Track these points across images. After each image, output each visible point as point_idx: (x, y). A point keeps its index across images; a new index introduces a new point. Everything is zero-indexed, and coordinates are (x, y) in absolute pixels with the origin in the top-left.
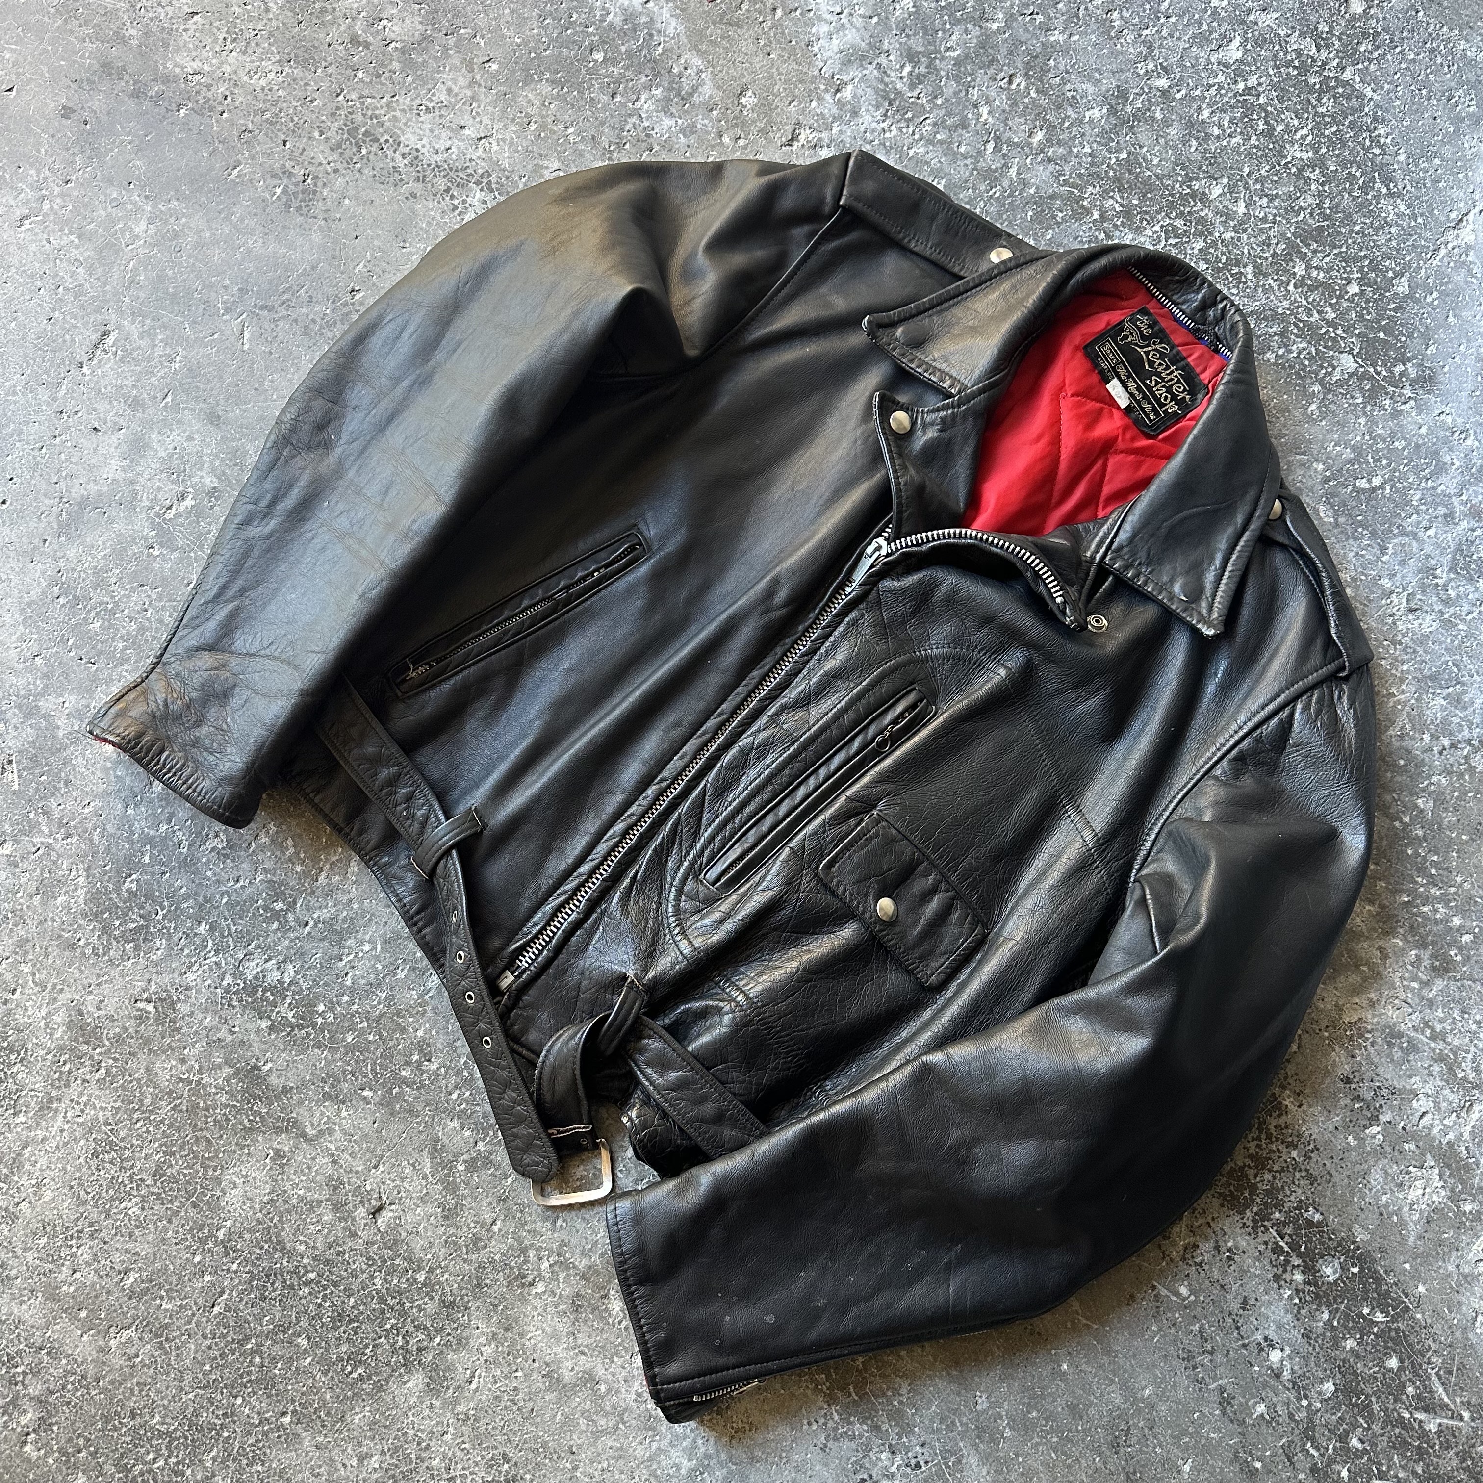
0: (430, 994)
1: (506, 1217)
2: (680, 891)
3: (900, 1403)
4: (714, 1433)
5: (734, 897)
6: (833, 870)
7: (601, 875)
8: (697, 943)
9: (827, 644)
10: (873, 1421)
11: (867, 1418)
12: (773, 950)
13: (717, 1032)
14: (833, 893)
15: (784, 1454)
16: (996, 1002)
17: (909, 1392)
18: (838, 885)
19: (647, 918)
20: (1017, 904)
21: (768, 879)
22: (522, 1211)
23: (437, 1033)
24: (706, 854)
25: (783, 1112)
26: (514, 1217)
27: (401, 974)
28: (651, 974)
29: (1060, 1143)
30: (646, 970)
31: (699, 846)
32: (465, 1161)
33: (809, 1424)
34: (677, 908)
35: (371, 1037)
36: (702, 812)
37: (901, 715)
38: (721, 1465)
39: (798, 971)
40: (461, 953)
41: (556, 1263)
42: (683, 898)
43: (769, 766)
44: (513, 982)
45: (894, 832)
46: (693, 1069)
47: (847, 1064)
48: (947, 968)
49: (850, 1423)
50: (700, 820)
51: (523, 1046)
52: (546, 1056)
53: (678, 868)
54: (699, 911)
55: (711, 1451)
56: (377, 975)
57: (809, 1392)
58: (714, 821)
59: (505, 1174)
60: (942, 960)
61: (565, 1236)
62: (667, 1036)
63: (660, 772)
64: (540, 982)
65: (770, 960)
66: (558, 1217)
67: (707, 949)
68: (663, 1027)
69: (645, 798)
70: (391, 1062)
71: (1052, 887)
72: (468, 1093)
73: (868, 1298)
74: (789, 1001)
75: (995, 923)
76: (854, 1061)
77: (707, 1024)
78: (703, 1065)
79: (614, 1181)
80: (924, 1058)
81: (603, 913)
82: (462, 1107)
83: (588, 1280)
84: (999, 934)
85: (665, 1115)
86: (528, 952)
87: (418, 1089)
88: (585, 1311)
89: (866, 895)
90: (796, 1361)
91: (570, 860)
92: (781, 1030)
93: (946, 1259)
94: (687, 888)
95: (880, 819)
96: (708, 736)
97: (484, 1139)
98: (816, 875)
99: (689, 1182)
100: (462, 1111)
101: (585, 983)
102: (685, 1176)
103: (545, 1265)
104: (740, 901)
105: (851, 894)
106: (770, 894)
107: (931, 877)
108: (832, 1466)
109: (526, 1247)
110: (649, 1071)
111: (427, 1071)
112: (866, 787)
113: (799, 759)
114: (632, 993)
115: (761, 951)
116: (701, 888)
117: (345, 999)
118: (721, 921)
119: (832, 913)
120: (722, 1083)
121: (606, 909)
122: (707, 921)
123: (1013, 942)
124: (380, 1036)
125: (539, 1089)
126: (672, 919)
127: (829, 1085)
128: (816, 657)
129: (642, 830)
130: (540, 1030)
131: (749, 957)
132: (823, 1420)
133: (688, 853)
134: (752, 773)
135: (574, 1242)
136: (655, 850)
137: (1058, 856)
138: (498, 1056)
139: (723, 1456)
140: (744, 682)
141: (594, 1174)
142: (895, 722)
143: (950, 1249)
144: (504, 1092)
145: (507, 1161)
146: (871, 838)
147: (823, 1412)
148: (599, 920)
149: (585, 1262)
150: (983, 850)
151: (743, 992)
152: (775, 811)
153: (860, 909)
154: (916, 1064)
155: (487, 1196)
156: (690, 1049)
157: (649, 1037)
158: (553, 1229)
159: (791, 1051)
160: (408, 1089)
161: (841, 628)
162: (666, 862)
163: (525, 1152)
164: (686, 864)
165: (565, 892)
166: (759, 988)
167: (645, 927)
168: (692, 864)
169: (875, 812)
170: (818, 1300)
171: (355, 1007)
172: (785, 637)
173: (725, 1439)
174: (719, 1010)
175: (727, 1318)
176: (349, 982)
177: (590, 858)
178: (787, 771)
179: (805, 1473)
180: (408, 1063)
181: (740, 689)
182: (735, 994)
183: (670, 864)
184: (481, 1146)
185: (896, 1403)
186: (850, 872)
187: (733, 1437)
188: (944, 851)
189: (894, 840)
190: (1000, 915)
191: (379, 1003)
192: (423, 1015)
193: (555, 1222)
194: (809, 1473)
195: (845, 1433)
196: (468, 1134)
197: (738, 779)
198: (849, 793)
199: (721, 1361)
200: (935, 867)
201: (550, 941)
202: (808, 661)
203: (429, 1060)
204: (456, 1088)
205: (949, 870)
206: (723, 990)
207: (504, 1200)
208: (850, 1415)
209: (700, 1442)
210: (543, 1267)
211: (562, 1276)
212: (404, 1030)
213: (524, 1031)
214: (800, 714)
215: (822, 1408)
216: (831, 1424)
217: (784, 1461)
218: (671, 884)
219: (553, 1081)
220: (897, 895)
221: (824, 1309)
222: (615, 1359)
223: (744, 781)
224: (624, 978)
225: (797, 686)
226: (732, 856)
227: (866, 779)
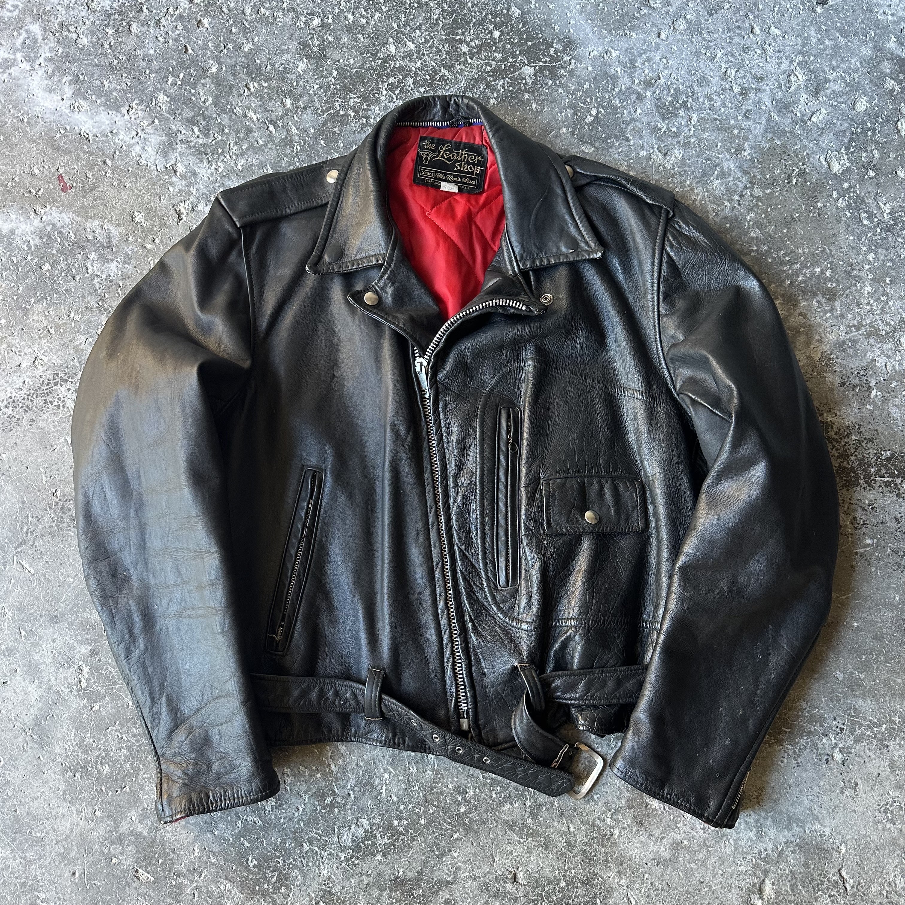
0: (436, 765)
1: (571, 820)
2: (497, 604)
3: (808, 712)
4: (750, 809)
5: (523, 583)
6: (552, 525)
7: (456, 634)
8: (529, 619)
9: (443, 429)
10: (805, 732)
11: (802, 733)
12: (564, 586)
13: (579, 648)
14: (563, 535)
15: (786, 786)
16: (678, 508)
17: (807, 704)
18: (561, 530)
19: (496, 632)
20: (641, 456)
21: (529, 559)
22: (575, 811)
23: (457, 777)
24: (490, 576)
25: (639, 649)
26: (574, 816)
27: (414, 771)
28: (525, 654)
29: (770, 541)
30: (520, 654)
31: (483, 575)
32: (529, 817)
33: (782, 762)
34: (503, 613)
35: (431, 811)
36: (469, 560)
37: (508, 427)
38: (766, 818)
39: (584, 585)
40: (435, 736)
41: (612, 815)
42: (502, 606)
43: (476, 509)
44: (469, 722)
45: (559, 481)
46: (586, 675)
47: (644, 600)
48: (641, 514)
49: (797, 743)
50: (472, 564)
51: (502, 744)
52: (518, 738)
53: (485, 595)
54: (515, 604)
55: (756, 817)
56: (404, 782)
57: (769, 749)
58: (478, 558)
59: (551, 803)
60: (635, 513)
61: (603, 800)
62: (560, 672)
63: (432, 562)
64: (480, 709)
65: (567, 592)
66: (592, 796)
67: (537, 617)
68: (553, 671)
69: (438, 580)
70: (452, 812)
71: (648, 434)
72: (498, 788)
73: (757, 688)
74: (594, 602)
75: (640, 473)
76: (644, 596)
77: (571, 649)
78: (588, 668)
79: (600, 755)
80: (677, 565)
81: (474, 649)
82: (503, 796)
83: (633, 807)
84: (647, 477)
85: (595, 707)
86: (461, 702)
87: (476, 809)
88: (645, 820)
89: (577, 521)
90: (755, 746)
91: (435, 643)
92: (605, 617)
93: (770, 637)
94: (498, 599)
95: (547, 482)
96: (436, 524)
97: (527, 799)
98: (547, 535)
99: (636, 725)
100: (504, 798)
101: (499, 688)
102: (632, 722)
103: (608, 821)
104: (528, 580)
105: (571, 527)
106: (537, 565)
107: (595, 483)
108: (809, 768)
109: (593, 823)
110: (568, 696)
111: (471, 798)
112: (527, 474)
113: (485, 492)
114: (526, 671)
115: (559, 592)
116: (505, 593)
117: (402, 807)
118: (530, 599)
119: (572, 544)
120: (603, 667)
121: (473, 646)
122: (523, 606)
123: (657, 475)
124: (435, 806)
125: (530, 755)
126: (507, 620)
127: (645, 616)
128: (445, 440)
129: (452, 596)
130: (502, 728)
131: (556, 600)
132: (786, 754)
133: (482, 584)
134: (472, 519)
135: (610, 798)
136: (467, 598)
137: (635, 417)
138: (497, 760)
139: (763, 814)
140: (426, 484)
141: (588, 761)
142: (508, 432)
143: (768, 631)
144: (516, 772)
145: (546, 797)
146: (554, 494)
147: (782, 751)
148: (476, 655)
149: (623, 801)
150: (602, 448)
151: (571, 619)
152: (499, 525)
153: (581, 530)
154: (677, 572)
155: (554, 820)
156: (575, 667)
157: (553, 681)
158: (596, 803)
159: (617, 621)
160: (472, 815)
161: (442, 416)
162: (477, 598)
163: (551, 785)
164: (486, 590)
165: (448, 659)
166: (576, 610)
167: (500, 636)
168: (489, 587)
169: (542, 481)
170: (739, 712)
171: (410, 806)
172: (422, 446)
173: (756, 807)
174: (570, 638)
175: (711, 761)
176: (396, 799)
177: (443, 632)
178: (486, 503)
179: (802, 783)
180: (459, 804)
181: (427, 489)
182: (568, 623)
183: (480, 597)
184: (528, 803)
185: (807, 714)
186: (560, 519)
187: (758, 802)
188: (588, 466)
189: (563, 485)
190: (638, 468)
191: (419, 793)
192: (443, 777)
193: (593, 799)
194: (803, 781)
195: (800, 749)
196: (517, 805)
197: (469, 529)
198: (523, 485)
199: (727, 780)
200: (591, 477)
201: (465, 686)
202: (443, 445)
203: (467, 793)
204: (491, 791)
205: (599, 472)
206: (561, 626)
207: (563, 814)
208: (794, 740)
209: (748, 819)
210: (609, 823)
211: (620, 817)
212: (442, 793)
213: (496, 737)
214: (465, 472)
215: (781, 750)
216: (790, 752)
217: (788, 788)
218: (489, 605)
219: (532, 745)
220: (589, 506)
221: (745, 713)
222: (678, 825)
223: (472, 527)
224: (515, 668)
225: (450, 462)
226: (502, 565)
227: (524, 471)
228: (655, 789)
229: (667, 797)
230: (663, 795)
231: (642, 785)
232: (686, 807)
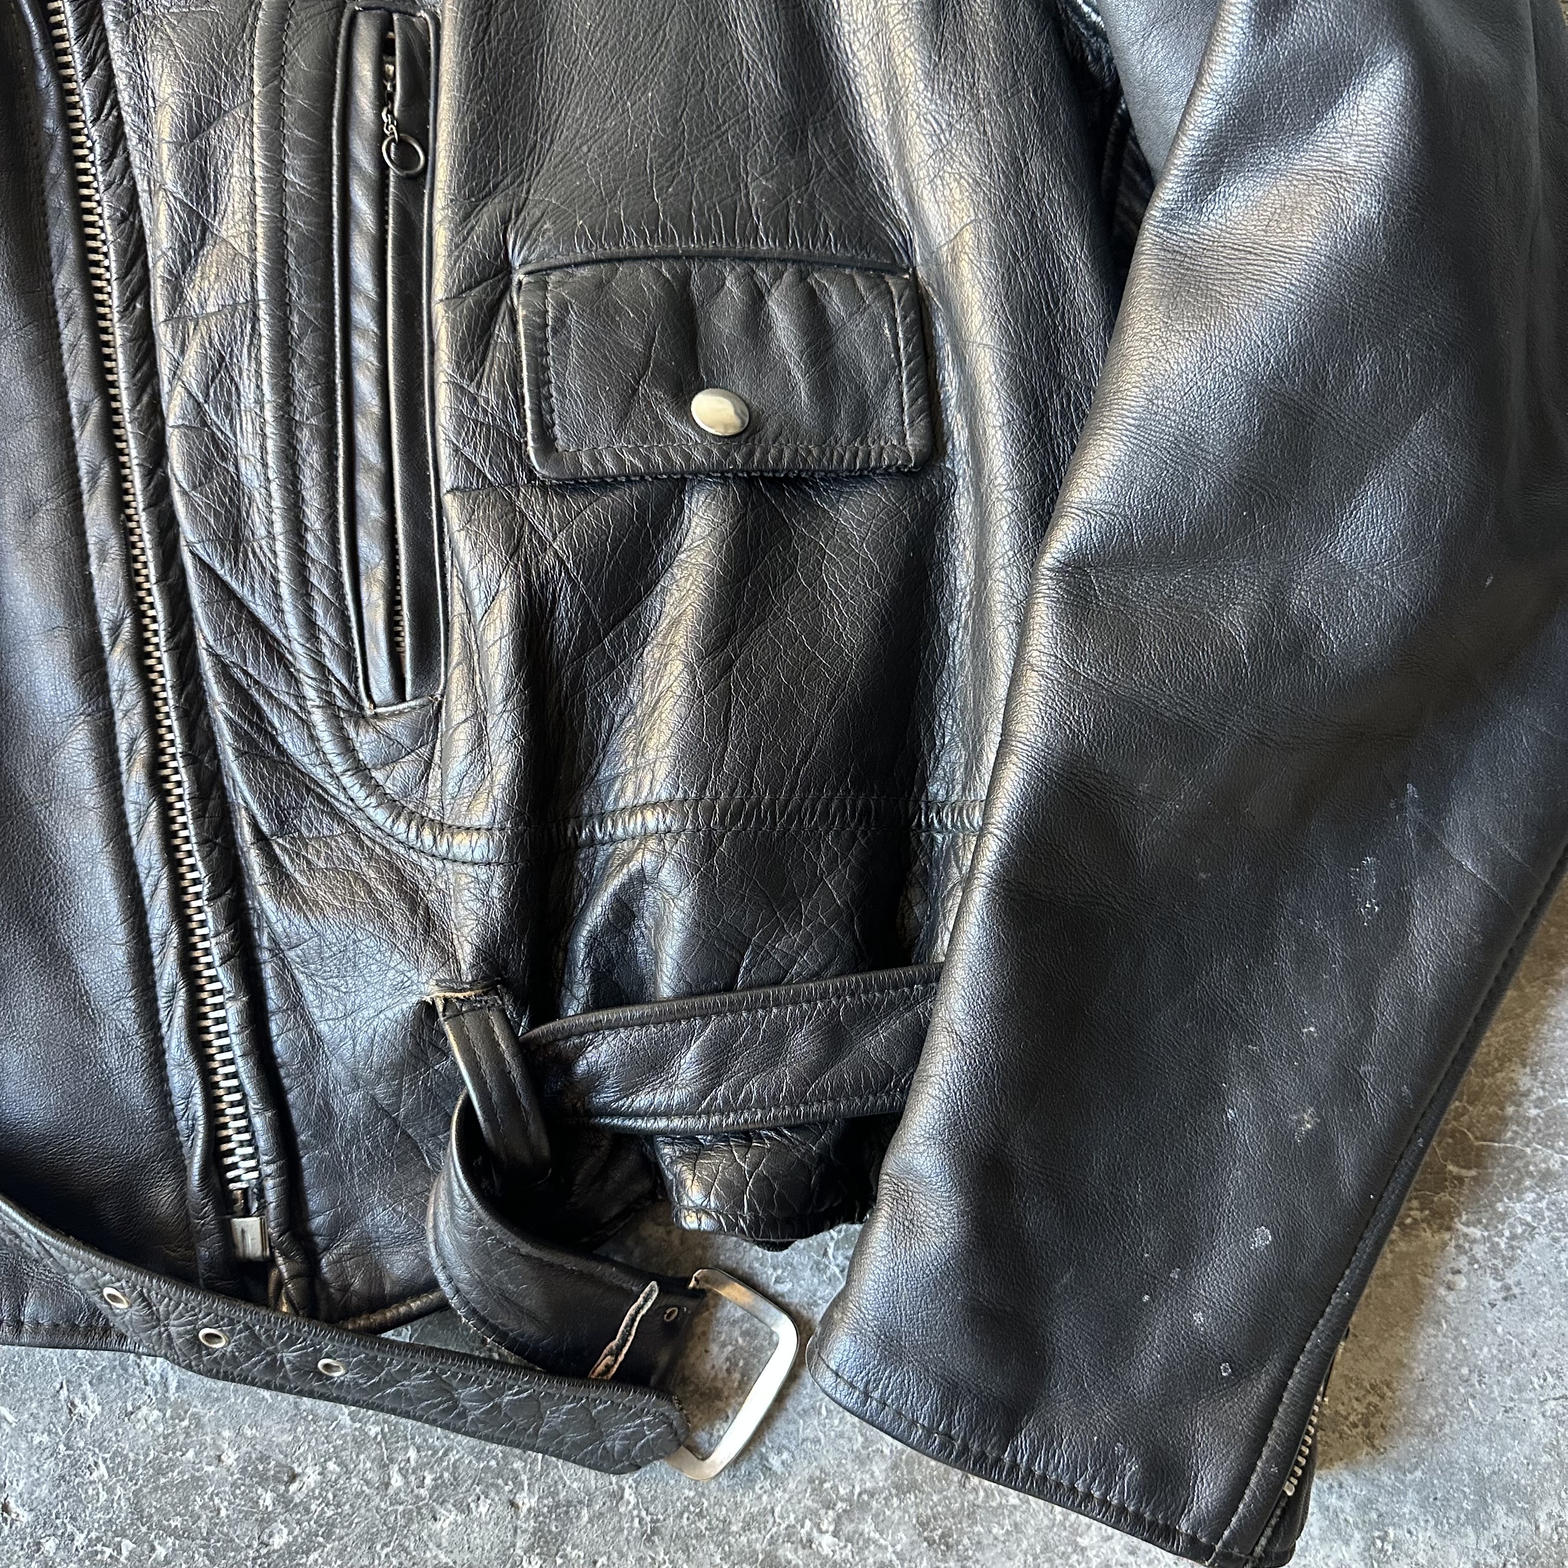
0: (173, 1385)
1: (686, 1550)
2: (360, 770)
3: (1540, 1103)
4: (1339, 1465)
5: (457, 676)
6: (560, 444)
7: (198, 896)
8: (482, 815)
9: (124, 97)
10: (1531, 1176)
11: (1518, 1182)
12: (618, 689)
13: (677, 915)
14: (603, 483)
15: (1465, 1371)
16: (1051, 355)
17: (1534, 1074)
18: (596, 461)
19: (358, 877)
20: (905, 174)
21: (473, 582)
22: (700, 1515)
23: (255, 1425)
24: (332, 664)
25: (917, 911)
26: (699, 1536)
27: (90, 1409)
28: (466, 953)
30: (447, 956)
31: (304, 665)
32: (529, 1550)
33: (1450, 1287)
34: (395, 807)
35: (161, 1552)
36: (241, 605)
37: (381, 76)
38: (1397, 1493)
39: (693, 672)
40: (107, 1291)
41: (838, 1521)
42: (378, 775)
43: (260, 403)
44: (263, 1227)
45: (585, 272)
46: (705, 1017)
47: (930, 728)
48: (913, 401)
49: (1502, 1217)
50: (254, 621)
51: (401, 1298)
52: (450, 1279)
53: (313, 738)
54: (428, 765)
55: (1362, 1491)
56: (54, 1453)
57: (1403, 1246)
58: (277, 596)
59: (613, 1495)
60: (891, 400)
61: (804, 1470)
62: (604, 1016)
63: (94, 622)
64: (308, 1176)
65: (632, 709)
66: (763, 1457)
67: (508, 808)
68: (587, 1010)
69: (122, 690)
70: (237, 1550)
71: (930, 78)
72: (412, 1453)
73: (1367, 1028)
75: (907, 243)
76: (933, 711)
77: (650, 922)
78: (716, 991)
79: (785, 1308)
80: (1048, 560)
81: (276, 950)
82: (428, 1481)
83: (914, 1486)
84: (932, 256)
85: (746, 1136)
86: (231, 1153)
87: (328, 1536)
88: (961, 1532)
89: (660, 426)
91: (119, 933)
92: (774, 792)
93: (1410, 832)
94: (364, 755)
95: (540, 275)
96: (105, 472)
97: (519, 1486)
98: (544, 487)
99: (901, 1197)
100: (436, 1487)
101: (380, 1091)
102: (885, 1189)
103: (826, 1543)
104: (471, 670)
105: (635, 452)
106: (504, 606)
107: (729, 281)
108: (1547, 1302)
109: (768, 1555)
110: (642, 1101)
111: (310, 1496)
112: (456, 247)
113: (295, 333)
114: (468, 1021)
115: (600, 711)
116: (387, 726)
117: (49, 1545)
118: (480, 737)
119: (642, 518)
120: (777, 983)
121: (273, 940)
122: (457, 765)
123: (967, 236)
124: (173, 1533)
125: (502, 1337)
126: (401, 826)
127: (936, 789)
128: (133, 140)
129: (178, 749)
130: (400, 1241)
131: (592, 743)
132: (1464, 1260)
133: (300, 697)
134: (247, 445)
135: (828, 1460)
136: (239, 754)
138: (370, 1367)
139: (1386, 1479)
140: (62, 317)
141: (745, 1334)
142: (383, 99)
143: (1401, 808)
144: (457, 1400)
145: (591, 1475)
146: (561, 321)
147: (1451, 1249)
148: (284, 966)
149: (879, 1469)
150: (759, 148)
151: (645, 807)
152: (360, 464)
153: (678, 460)
154: (1046, 588)
155: (622, 1555)
156: (665, 991)
157: (580, 1050)
158: (778, 1480)
159: (827, 806)
160: (314, 1556)
161: (115, 44)
162: (281, 751)
163: (600, 1437)
164: (318, 717)
165: (173, 991)
166: (663, 769)
167: (370, 892)
168: (329, 704)
169: (519, 276)
170: (1300, 1122)
171: (80, 1539)
172: (41, 169)
173: (1362, 1456)
174: (640, 879)
175: (1199, 1318)
176: (26, 1517)
177: (147, 890)
178: (299, 376)
179: (1522, 1359)
180: (266, 1521)
181: (67, 334)
182: (634, 825)
183: (290, 747)
184: (526, 1501)
185: (1533, 1112)
186: (592, 420)
187: (1370, 1438)
188: (700, 214)
189: (601, 285)
190: (898, 225)
191: (110, 1490)
192: (199, 1425)
193: (767, 1470)
194: (1526, 1352)
195: (1513, 1237)
196: (483, 1509)
197: (237, 483)
198: (439, 292)
199: (1260, 1387)
200: (715, 257)
201: (245, 1095)
202: (127, 164)
203: (293, 1477)
204: (384, 1467)
205: (746, 240)
206: (613, 841)
207: (654, 1531)
208: (1492, 1205)
209: (1333, 1501)
210: (826, 1551)
211: (868, 1527)
212: (197, 1483)
213: (376, 1274)
214: (212, 256)
215: (1445, 1244)
216: (1480, 1251)
217: (1475, 1379)
218: (333, 776)
219: (505, 1299)
220: (709, 372)
221: (1322, 1125)
222: (1083, 1542)
223: (249, 473)
224: (428, 1010)
225: (154, 221)
226: (376, 618)
227: (442, 237)
228: (983, 1443)
229: (1029, 1471)
230: (1014, 1466)
231: (929, 1432)
232: (1104, 1502)
